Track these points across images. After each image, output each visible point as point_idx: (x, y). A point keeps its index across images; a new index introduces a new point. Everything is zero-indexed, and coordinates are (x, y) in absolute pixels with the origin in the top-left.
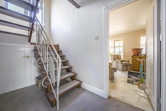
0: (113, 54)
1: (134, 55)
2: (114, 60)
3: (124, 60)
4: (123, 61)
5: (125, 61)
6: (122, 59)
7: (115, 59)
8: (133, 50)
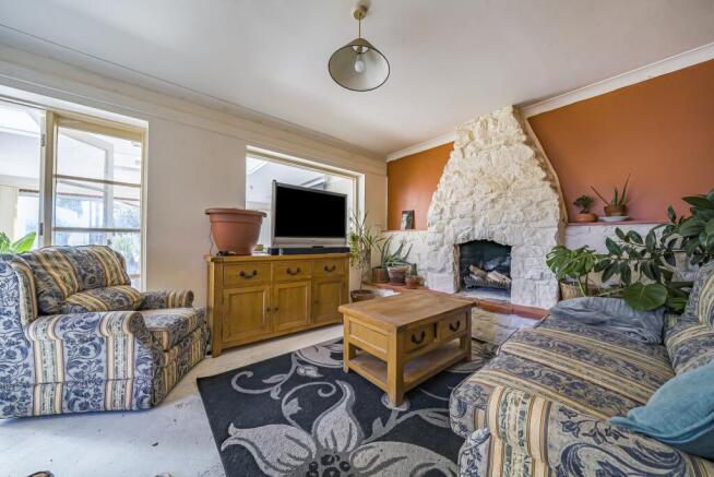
0: (35, 247)
1: (227, 254)
2: (42, 313)
3: (158, 290)
4: (145, 304)
5: (162, 303)
6: (139, 286)
7: (60, 296)
8: (216, 218)
